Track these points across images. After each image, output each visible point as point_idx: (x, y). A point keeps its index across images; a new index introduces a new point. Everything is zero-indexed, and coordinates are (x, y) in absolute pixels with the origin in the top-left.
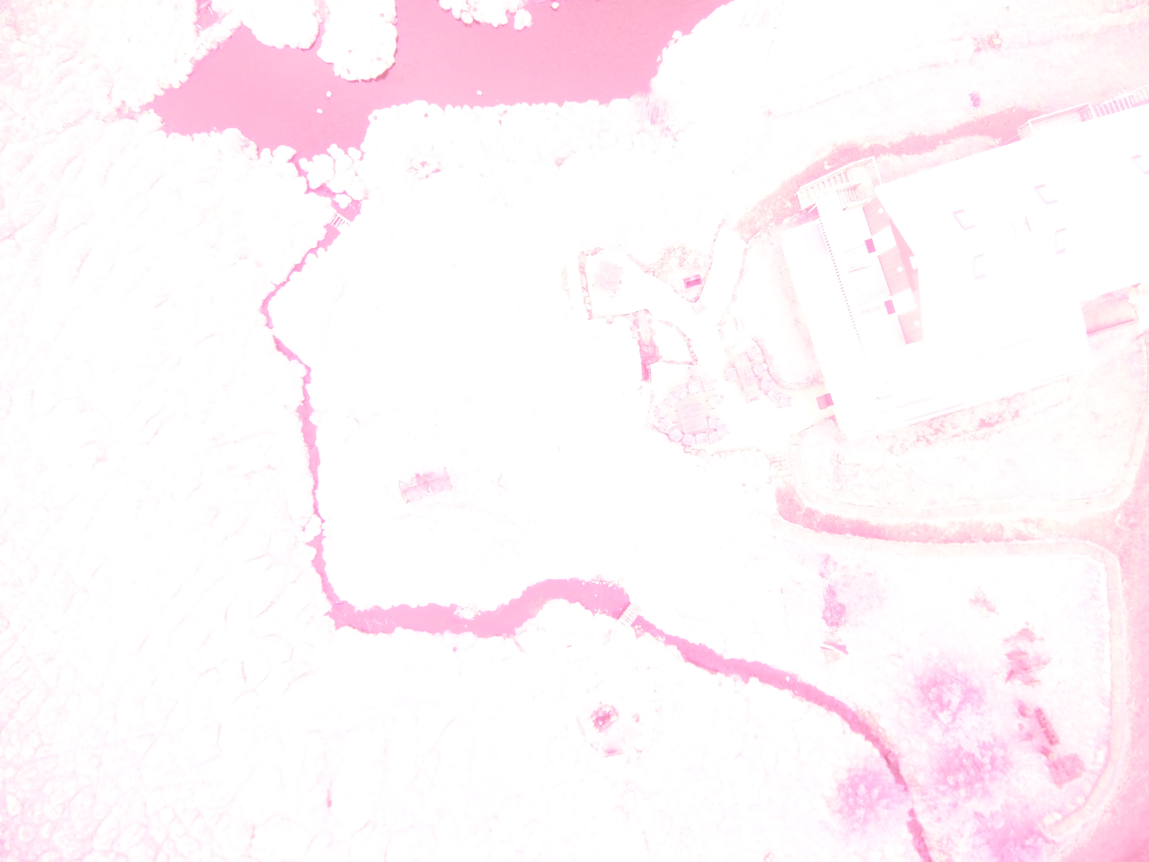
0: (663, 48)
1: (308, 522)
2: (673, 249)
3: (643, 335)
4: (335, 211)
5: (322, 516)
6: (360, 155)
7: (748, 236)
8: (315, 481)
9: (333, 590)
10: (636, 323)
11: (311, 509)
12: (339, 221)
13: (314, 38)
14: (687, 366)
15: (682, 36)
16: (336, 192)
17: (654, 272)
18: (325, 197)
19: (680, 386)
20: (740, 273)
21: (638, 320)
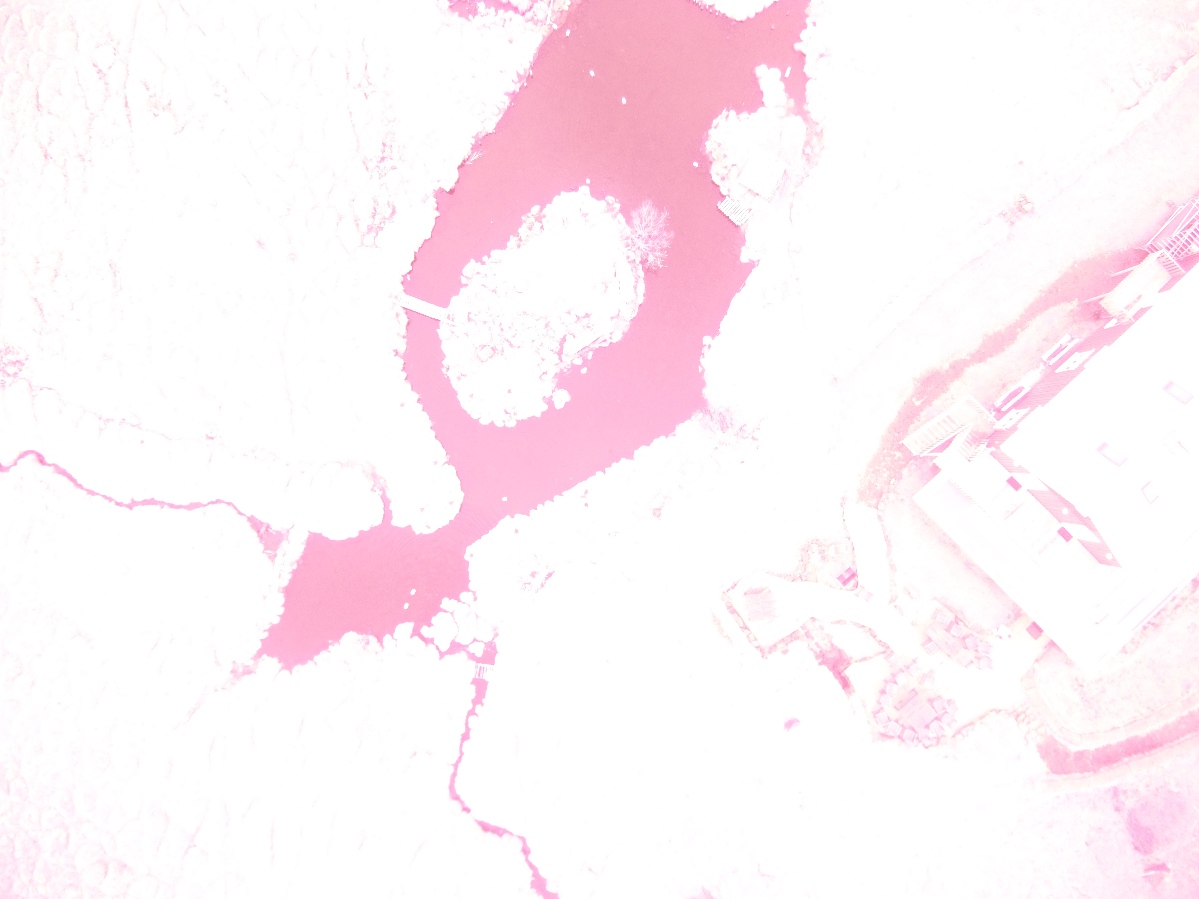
2: (807, 546)
3: (821, 644)
4: (474, 663)
6: (472, 597)
7: (874, 501)
10: (808, 635)
12: (482, 671)
13: (383, 512)
14: (882, 656)
15: (713, 339)
16: (467, 644)
17: (800, 577)
18: (458, 652)
19: (886, 682)
20: (886, 541)
21: (808, 631)
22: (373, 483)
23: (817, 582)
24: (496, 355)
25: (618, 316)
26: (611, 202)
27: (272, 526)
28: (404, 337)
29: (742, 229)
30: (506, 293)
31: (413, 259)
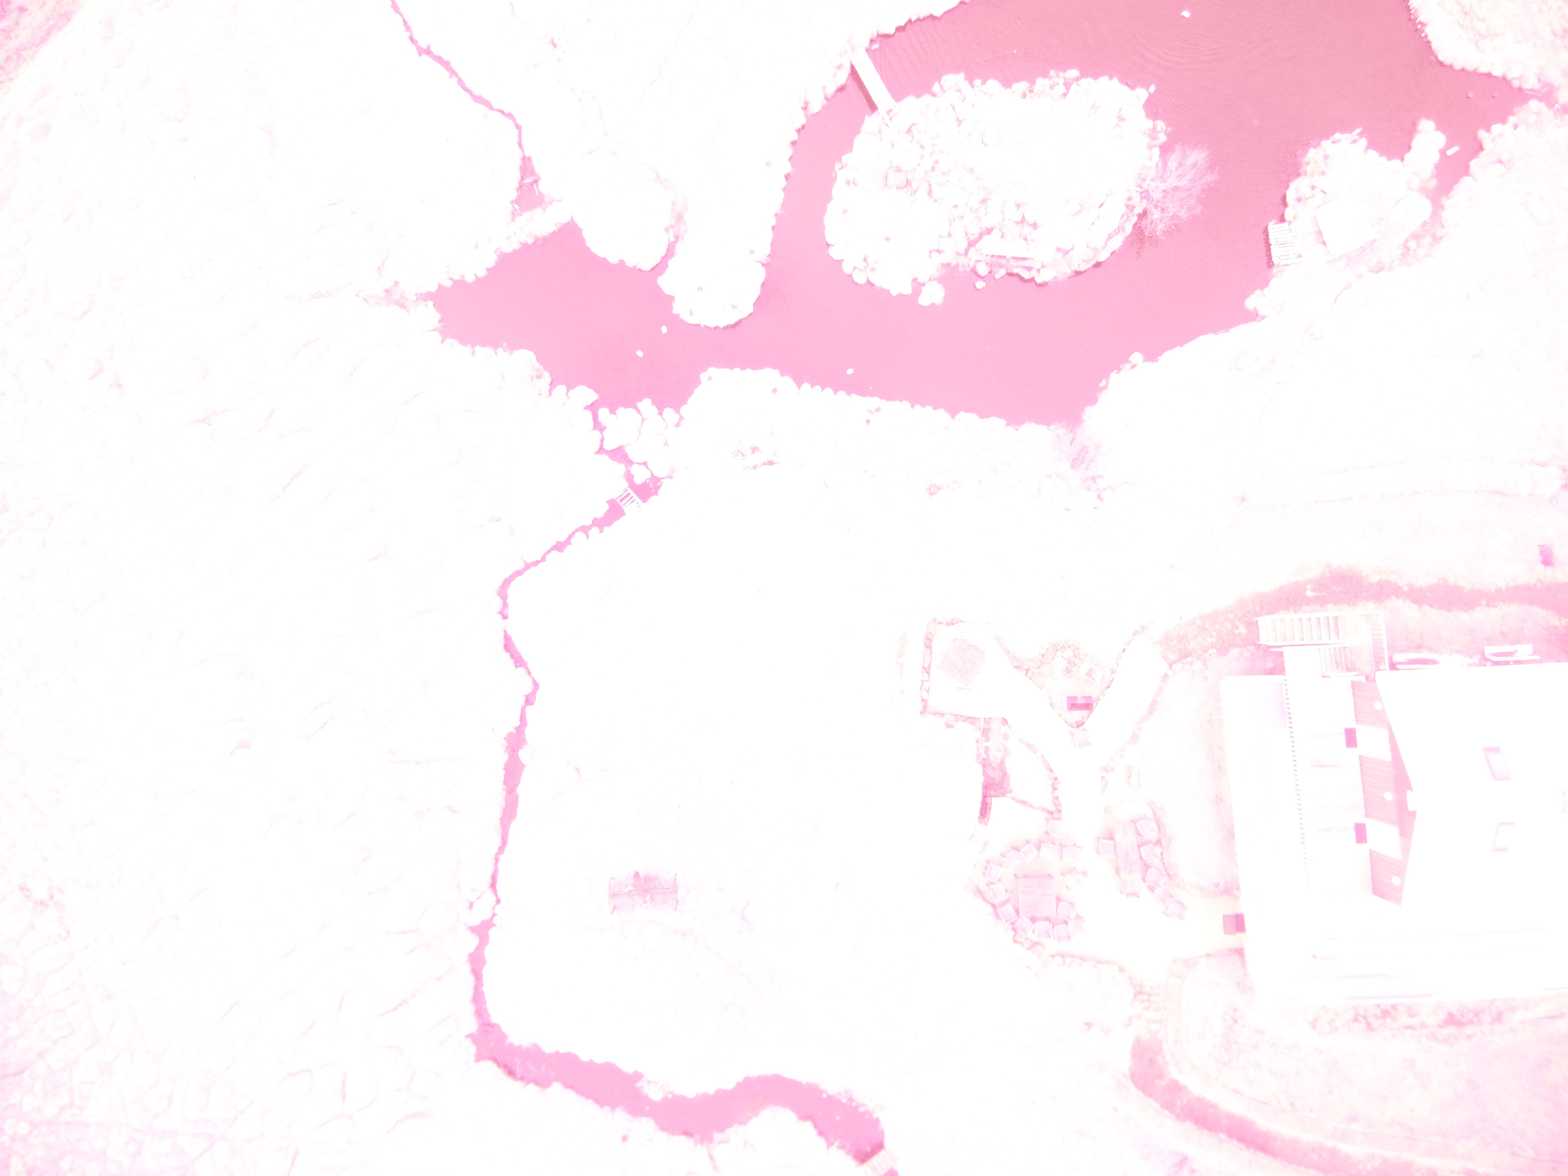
0: (1112, 371)
1: (479, 898)
2: (1061, 645)
3: (992, 753)
4: (626, 485)
5: (499, 893)
6: (677, 421)
7: (1173, 657)
8: (502, 841)
9: (485, 1003)
10: (985, 733)
11: (488, 880)
12: (627, 498)
13: (658, 260)
14: (1046, 815)
15: (1144, 362)
16: (634, 461)
17: (1027, 670)
18: (619, 463)
19: (1028, 842)
20: (1150, 706)
21: (989, 730)
22: (673, 223)
23: (1040, 689)
24: (905, 189)
25: (1066, 253)
26: (1159, 129)
27: (540, 183)
28: (826, 98)
29: (1275, 270)
30: (970, 134)
31: (903, 24)
